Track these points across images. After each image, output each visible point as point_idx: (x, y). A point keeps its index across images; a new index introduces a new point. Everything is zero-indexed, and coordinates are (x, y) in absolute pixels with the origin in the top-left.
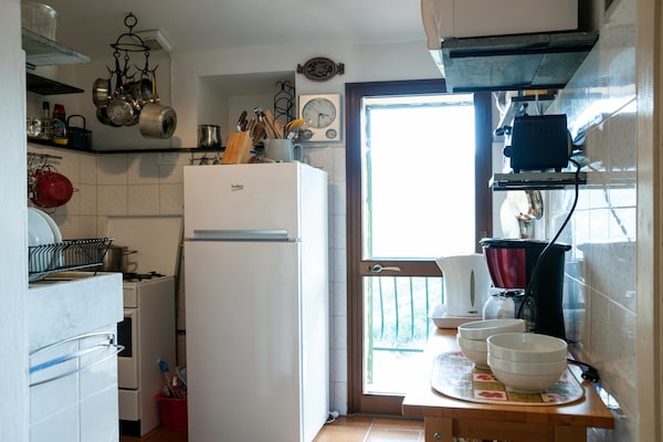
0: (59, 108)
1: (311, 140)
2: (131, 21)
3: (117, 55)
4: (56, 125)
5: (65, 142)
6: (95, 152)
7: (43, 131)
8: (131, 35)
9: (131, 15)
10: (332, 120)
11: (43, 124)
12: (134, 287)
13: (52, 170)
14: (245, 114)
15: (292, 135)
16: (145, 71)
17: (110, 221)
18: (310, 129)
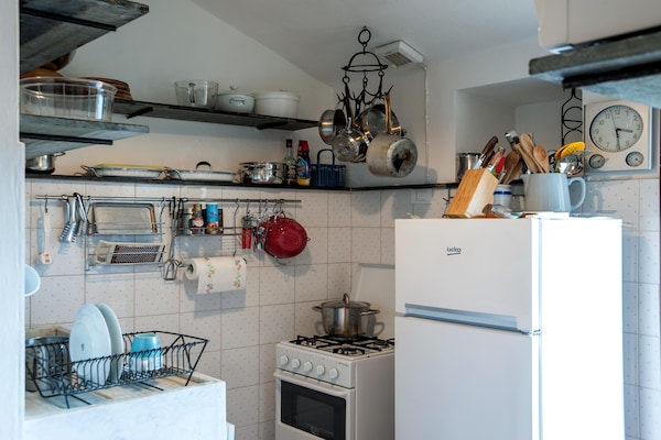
0: (303, 144)
1: (601, 169)
2: (364, 37)
3: (346, 80)
4: (299, 164)
5: (307, 182)
6: (348, 189)
7: (274, 174)
8: (364, 53)
9: (365, 29)
10: (637, 138)
11: (275, 168)
12: (350, 363)
13: (288, 216)
14: (495, 141)
15: (563, 166)
16: (379, 94)
17: (363, 270)
18: (601, 153)
